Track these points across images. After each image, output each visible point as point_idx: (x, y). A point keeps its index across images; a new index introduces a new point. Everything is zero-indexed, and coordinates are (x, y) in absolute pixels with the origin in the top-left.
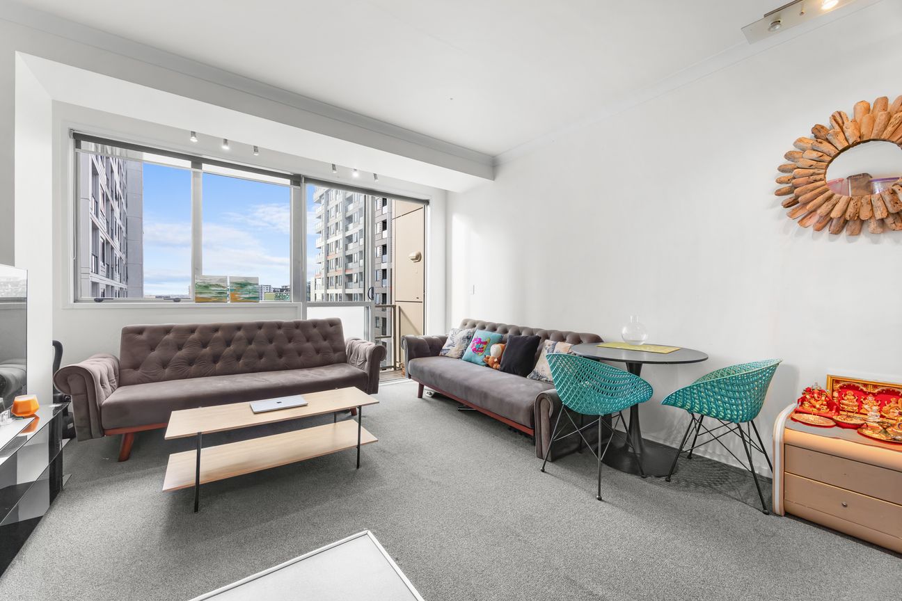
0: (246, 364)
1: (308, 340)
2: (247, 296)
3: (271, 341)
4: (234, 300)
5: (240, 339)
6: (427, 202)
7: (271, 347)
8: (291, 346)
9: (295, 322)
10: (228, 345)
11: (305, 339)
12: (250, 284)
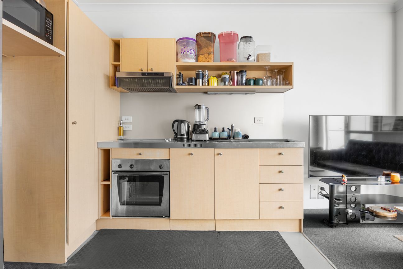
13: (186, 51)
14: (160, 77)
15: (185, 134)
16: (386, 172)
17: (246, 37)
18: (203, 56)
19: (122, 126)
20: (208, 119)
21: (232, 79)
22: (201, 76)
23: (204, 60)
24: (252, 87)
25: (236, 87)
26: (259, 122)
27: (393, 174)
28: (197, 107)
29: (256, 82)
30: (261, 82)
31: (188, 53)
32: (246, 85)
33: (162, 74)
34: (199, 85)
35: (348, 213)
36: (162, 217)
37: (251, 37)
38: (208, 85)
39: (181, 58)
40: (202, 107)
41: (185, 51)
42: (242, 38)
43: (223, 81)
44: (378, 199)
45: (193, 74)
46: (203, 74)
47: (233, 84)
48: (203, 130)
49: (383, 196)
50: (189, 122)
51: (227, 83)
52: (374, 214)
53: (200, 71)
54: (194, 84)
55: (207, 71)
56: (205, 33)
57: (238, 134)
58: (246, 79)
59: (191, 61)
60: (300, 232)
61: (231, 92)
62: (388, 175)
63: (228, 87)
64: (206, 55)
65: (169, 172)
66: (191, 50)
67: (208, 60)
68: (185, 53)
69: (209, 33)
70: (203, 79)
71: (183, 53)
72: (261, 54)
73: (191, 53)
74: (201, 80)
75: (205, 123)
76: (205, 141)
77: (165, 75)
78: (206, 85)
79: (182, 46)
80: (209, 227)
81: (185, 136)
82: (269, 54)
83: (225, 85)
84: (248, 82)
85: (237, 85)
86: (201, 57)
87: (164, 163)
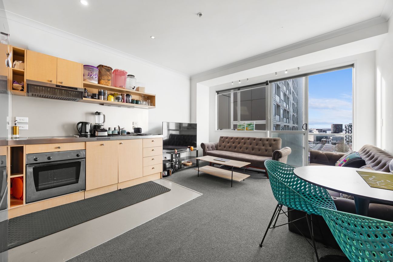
0: (242, 150)
1: (263, 146)
2: (250, 128)
3: (251, 144)
4: (247, 130)
5: (242, 142)
6: (352, 65)
7: (250, 146)
8: (257, 147)
9: (260, 138)
10: (239, 144)
11: (262, 145)
12: (252, 124)
13: (93, 76)
14: (74, 91)
15: (89, 132)
16: (189, 146)
17: (131, 75)
18: (104, 81)
19: (16, 125)
20: (104, 121)
21: (123, 99)
22: (103, 94)
23: (105, 84)
24: (134, 105)
25: (125, 104)
26: (136, 124)
27: (191, 147)
28: (97, 114)
29: (137, 102)
30: (139, 102)
31: (94, 77)
32: (131, 103)
33: (76, 89)
34: (101, 99)
35: (176, 167)
36: (79, 191)
37: (134, 76)
38: (107, 100)
39: (87, 79)
40: (101, 114)
41: (91, 75)
42: (128, 75)
43: (118, 99)
44: (185, 158)
45: (96, 91)
46: (104, 93)
47: (124, 102)
48: (102, 129)
49: (187, 157)
50: (91, 124)
51: (120, 101)
52: (185, 165)
53: (102, 91)
54: (97, 98)
55: (106, 91)
56: (106, 66)
57: (125, 131)
58: (132, 100)
59: (95, 82)
60: (161, 178)
61: (119, 106)
62: (190, 148)
63: (120, 103)
64: (106, 81)
65: (85, 158)
66: (96, 75)
67: (107, 84)
68: (91, 76)
69: (109, 67)
70: (104, 96)
71: (90, 76)
72: (140, 87)
73: (96, 77)
74: (102, 96)
75: (103, 124)
76: (105, 136)
77: (78, 90)
78: (105, 100)
79: (89, 70)
80: (114, 189)
81: (89, 133)
82: (144, 88)
83: (118, 101)
84: (133, 102)
85: (126, 102)
86: (102, 81)
87: (81, 152)
